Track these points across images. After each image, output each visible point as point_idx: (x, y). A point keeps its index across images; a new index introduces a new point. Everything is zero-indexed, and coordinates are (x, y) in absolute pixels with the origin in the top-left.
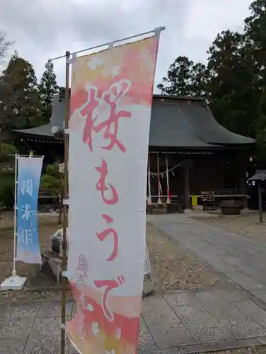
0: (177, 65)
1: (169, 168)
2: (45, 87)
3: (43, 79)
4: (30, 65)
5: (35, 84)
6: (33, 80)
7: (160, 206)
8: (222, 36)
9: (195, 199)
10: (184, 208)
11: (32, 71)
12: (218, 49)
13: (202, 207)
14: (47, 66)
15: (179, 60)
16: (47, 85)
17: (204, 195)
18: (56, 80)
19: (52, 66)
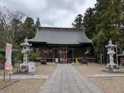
0: (78, 17)
1: (67, 50)
2: (37, 26)
3: (36, 23)
4: (32, 19)
5: (34, 24)
6: (33, 23)
7: (64, 61)
8: (89, 9)
9: (77, 59)
10: (72, 62)
11: (33, 21)
12: (87, 13)
13: (78, 62)
14: (37, 19)
15: (79, 15)
16: (37, 25)
17: (80, 58)
18: (40, 23)
19: (39, 19)
